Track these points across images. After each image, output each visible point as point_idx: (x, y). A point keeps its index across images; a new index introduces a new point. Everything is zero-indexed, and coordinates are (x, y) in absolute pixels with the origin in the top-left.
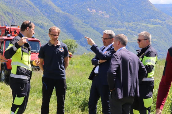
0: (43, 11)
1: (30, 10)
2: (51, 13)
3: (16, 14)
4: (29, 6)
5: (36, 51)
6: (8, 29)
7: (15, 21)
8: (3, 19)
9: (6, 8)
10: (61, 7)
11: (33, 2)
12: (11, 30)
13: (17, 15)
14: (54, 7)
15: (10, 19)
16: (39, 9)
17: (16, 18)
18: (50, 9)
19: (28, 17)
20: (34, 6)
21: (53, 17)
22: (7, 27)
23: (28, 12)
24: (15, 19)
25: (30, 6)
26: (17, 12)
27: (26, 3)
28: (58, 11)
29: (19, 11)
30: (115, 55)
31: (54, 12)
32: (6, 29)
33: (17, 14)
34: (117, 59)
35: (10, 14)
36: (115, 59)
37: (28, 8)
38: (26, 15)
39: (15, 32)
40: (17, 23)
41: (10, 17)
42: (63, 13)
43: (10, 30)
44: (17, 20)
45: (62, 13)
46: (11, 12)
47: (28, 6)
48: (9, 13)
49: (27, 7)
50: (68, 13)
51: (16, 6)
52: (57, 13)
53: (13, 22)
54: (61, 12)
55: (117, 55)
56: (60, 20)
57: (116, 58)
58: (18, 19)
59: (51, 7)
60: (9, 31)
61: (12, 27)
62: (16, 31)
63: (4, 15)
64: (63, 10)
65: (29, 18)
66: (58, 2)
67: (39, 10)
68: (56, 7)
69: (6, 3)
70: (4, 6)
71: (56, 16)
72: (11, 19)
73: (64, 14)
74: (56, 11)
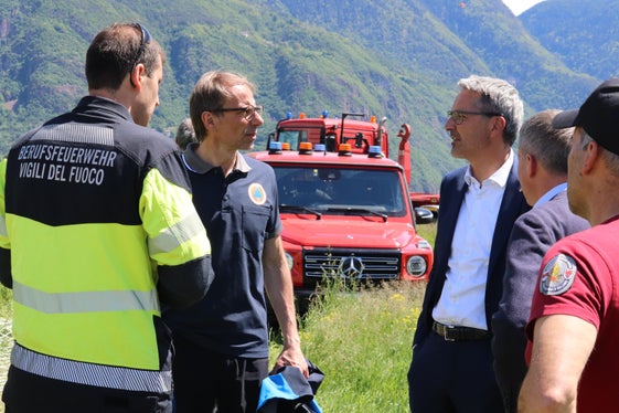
0: (500, 68)
1: (455, 64)
2: (529, 74)
3: (403, 79)
4: (448, 50)
5: (383, 209)
6: (333, 128)
7: (400, 106)
8: (355, 96)
9: (366, 59)
10: (565, 52)
11: (462, 36)
12: (342, 132)
13: (406, 81)
14: (537, 53)
15: (380, 99)
16: (486, 60)
17: (404, 95)
18: (526, 59)
19: (445, 90)
20: (467, 51)
21: (537, 90)
22: (329, 122)
23: (447, 74)
24: (399, 99)
25: (454, 49)
26: (406, 71)
27: (439, 41)
28: (552, 69)
29: (415, 67)
30: (528, 222)
31: (539, 72)
32: (323, 129)
33: (406, 78)
34: (543, 246)
35: (383, 78)
36: (531, 245)
37: (446, 56)
38: (439, 84)
39: (359, 139)
40: (406, 110)
41: (381, 91)
42: (571, 74)
43: (338, 131)
44: (407, 100)
45: (566, 76)
46: (383, 70)
47: (446, 49)
48: (376, 77)
49: (442, 53)
50: (587, 76)
51: (403, 50)
52: (551, 75)
53: (390, 107)
54: (564, 70)
55: (542, 222)
56: (561, 100)
57: (536, 237)
58: (410, 98)
59: (527, 53)
60: (335, 134)
61: (347, 121)
62: (361, 134)
63: (359, 83)
64: (570, 65)
65: (451, 92)
66: (552, 34)
67: (484, 66)
68: (546, 53)
69: (365, 41)
70: (360, 50)
71: (546, 85)
72: (387, 99)
73: (575, 77)
74: (546, 67)
